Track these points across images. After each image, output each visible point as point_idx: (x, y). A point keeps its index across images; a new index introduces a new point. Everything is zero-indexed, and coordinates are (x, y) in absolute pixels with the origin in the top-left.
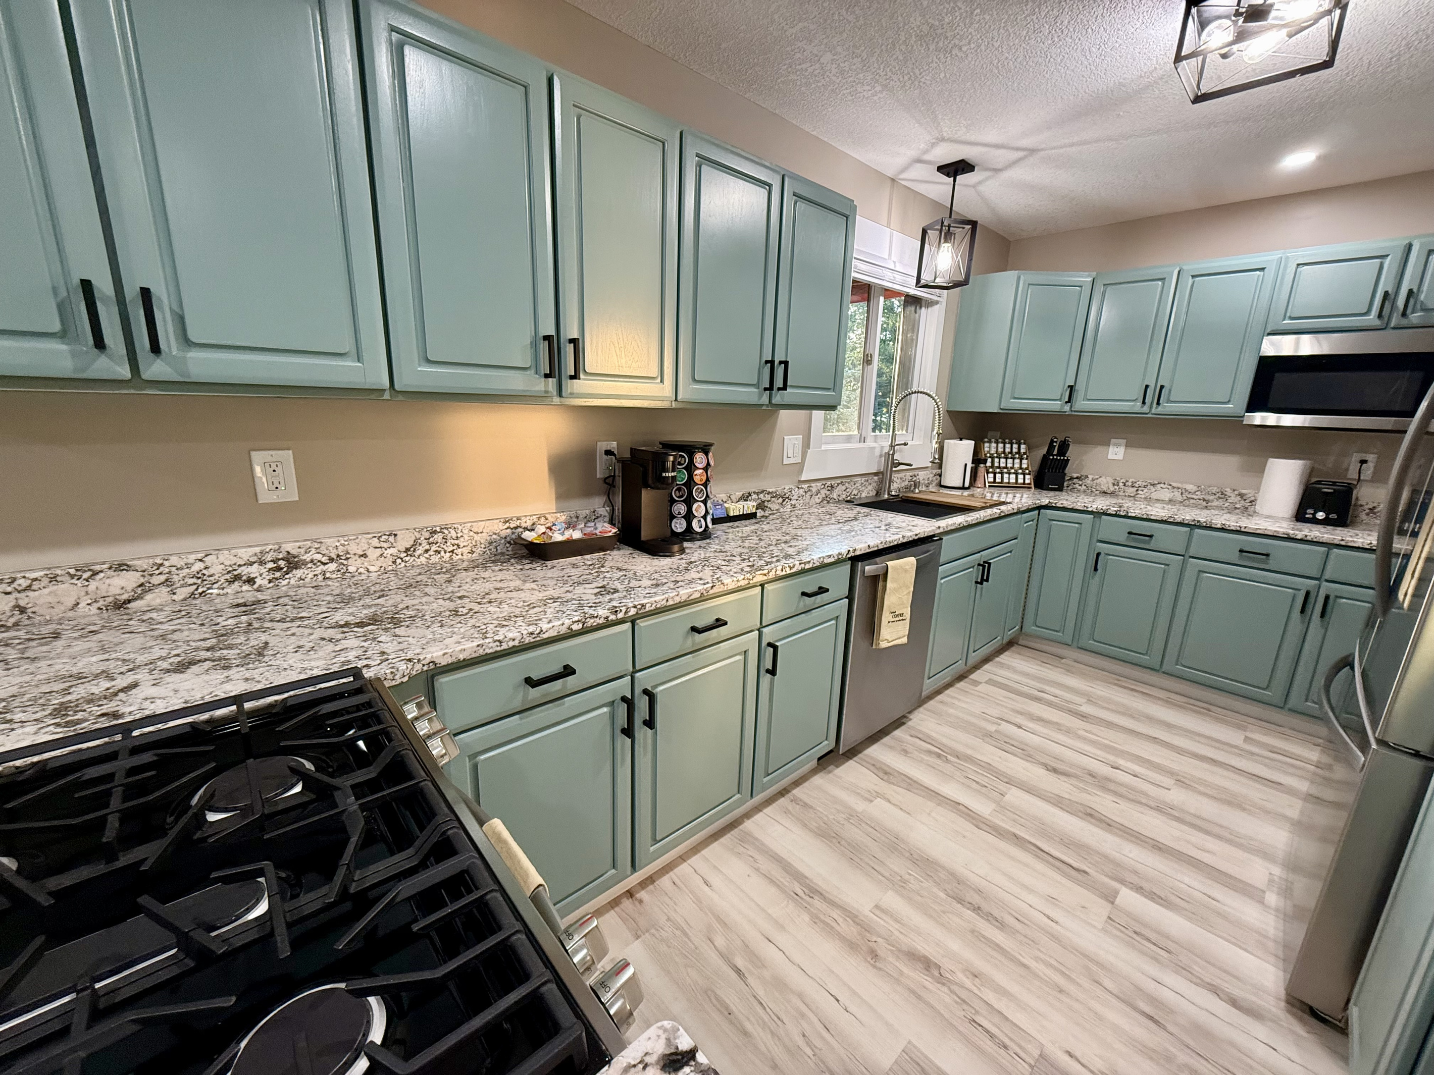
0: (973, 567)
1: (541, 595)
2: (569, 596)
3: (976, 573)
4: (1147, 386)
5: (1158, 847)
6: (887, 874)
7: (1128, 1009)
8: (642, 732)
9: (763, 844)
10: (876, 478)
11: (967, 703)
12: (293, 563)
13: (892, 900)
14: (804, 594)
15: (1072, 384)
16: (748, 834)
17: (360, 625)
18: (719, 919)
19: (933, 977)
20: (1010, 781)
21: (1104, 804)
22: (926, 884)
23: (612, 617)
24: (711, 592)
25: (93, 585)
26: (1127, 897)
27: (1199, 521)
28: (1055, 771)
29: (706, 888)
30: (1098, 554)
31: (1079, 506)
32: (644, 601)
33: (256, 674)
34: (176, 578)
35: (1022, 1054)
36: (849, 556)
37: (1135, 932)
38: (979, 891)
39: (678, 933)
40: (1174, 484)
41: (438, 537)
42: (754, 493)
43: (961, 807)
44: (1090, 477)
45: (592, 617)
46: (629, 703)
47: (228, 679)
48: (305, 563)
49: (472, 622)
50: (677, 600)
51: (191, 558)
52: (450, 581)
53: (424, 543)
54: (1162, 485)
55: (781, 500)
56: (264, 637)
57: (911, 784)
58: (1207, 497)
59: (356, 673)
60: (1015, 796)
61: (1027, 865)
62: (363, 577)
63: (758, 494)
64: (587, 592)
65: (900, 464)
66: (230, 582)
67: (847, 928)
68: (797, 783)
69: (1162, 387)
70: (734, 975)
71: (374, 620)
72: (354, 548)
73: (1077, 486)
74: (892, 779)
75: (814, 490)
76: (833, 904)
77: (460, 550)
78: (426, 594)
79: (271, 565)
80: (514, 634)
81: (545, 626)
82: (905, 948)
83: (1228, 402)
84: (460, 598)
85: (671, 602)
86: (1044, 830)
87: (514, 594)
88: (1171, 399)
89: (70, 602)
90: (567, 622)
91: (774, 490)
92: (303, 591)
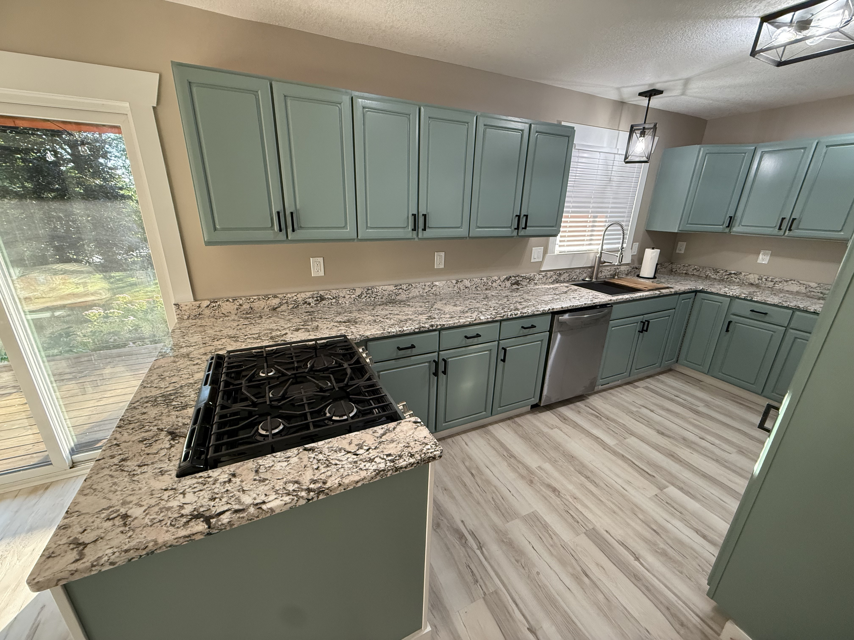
0: (637, 323)
1: (406, 318)
2: (416, 318)
3: (639, 327)
4: (783, 219)
5: (705, 476)
6: (549, 457)
7: (647, 527)
8: (441, 375)
9: (494, 435)
10: (589, 269)
11: (627, 396)
12: (322, 299)
13: (547, 466)
14: (523, 327)
15: (732, 215)
16: (489, 431)
17: (345, 322)
18: (468, 456)
19: (555, 494)
20: (633, 434)
21: (684, 453)
22: (566, 464)
23: (431, 328)
24: (475, 322)
25: (268, 302)
26: (672, 491)
27: (799, 307)
28: (663, 434)
29: (466, 446)
30: (730, 322)
31: (722, 292)
32: (444, 323)
33: (317, 334)
34: (289, 301)
35: (584, 526)
36: (549, 311)
37: (667, 503)
38: (592, 472)
39: (451, 457)
40: (801, 282)
41: (370, 291)
42: (513, 276)
43: (599, 439)
44: (743, 274)
45: (423, 327)
46: (437, 363)
47: (310, 335)
48: (326, 299)
49: (380, 325)
50: (459, 324)
51: (293, 295)
52: (373, 309)
53: (365, 293)
54: (792, 282)
55: (528, 280)
56: (317, 323)
57: (576, 426)
58: (824, 291)
59: (345, 336)
60: (632, 441)
61: (623, 468)
62: (344, 305)
63: (515, 277)
64: (423, 318)
65: (605, 262)
66: (304, 304)
67: (524, 472)
68: (518, 416)
69: (794, 219)
70: (470, 475)
71: (349, 321)
72: (342, 295)
73: (733, 279)
74: (567, 422)
75: (549, 276)
76: (519, 462)
77: (377, 297)
78: (365, 313)
79: (315, 299)
80: (394, 330)
81: (405, 329)
82: (546, 483)
83: (840, 231)
84: (377, 316)
85: (456, 325)
86: (641, 456)
87: (396, 316)
88: (800, 227)
89: (263, 307)
90: (413, 328)
91: (524, 275)
92: (325, 309)
